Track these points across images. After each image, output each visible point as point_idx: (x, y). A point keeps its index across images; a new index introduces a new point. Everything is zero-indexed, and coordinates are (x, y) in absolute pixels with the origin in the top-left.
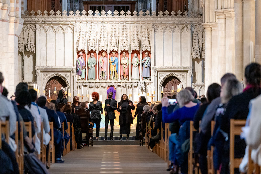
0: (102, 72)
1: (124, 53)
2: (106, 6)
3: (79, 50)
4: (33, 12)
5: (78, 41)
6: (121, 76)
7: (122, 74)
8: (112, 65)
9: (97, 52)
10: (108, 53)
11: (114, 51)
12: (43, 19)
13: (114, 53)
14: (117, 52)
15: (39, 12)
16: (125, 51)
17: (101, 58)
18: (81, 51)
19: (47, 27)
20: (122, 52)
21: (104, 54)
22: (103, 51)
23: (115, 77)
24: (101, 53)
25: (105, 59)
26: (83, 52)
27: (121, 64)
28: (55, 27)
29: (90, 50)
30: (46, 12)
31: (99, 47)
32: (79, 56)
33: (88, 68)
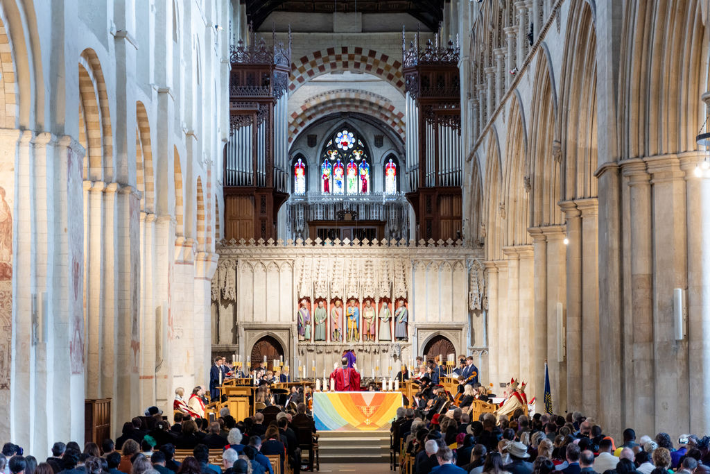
0: (336, 330)
1: (368, 302)
2: (342, 228)
3: (301, 297)
4: (233, 241)
5: (300, 284)
6: (363, 335)
7: (365, 333)
8: (350, 319)
9: (328, 301)
10: (345, 301)
11: (352, 298)
12: (248, 252)
13: (353, 302)
14: (357, 300)
15: (243, 241)
16: (369, 298)
17: (334, 309)
18: (305, 298)
19: (253, 263)
20: (365, 300)
21: (338, 302)
22: (337, 299)
23: (354, 336)
24: (333, 301)
25: (339, 310)
26: (308, 299)
27: (364, 318)
28: (266, 263)
29: (317, 297)
30: (252, 240)
31: (331, 292)
32: (301, 306)
33: (315, 324)
